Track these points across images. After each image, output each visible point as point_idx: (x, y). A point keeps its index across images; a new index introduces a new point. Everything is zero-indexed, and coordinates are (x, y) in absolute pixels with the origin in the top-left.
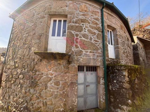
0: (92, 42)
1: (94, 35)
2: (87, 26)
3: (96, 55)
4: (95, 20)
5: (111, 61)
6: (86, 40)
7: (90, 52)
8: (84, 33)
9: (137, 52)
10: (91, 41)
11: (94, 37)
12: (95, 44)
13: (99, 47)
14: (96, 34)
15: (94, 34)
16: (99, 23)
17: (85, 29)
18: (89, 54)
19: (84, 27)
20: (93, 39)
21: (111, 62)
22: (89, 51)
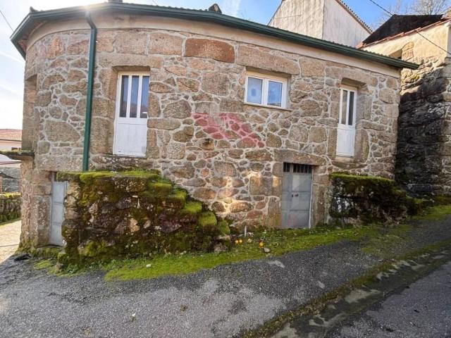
0: (67, 122)
1: (72, 106)
2: (59, 88)
3: (74, 149)
4: (76, 69)
5: (108, 161)
6: (56, 120)
7: (62, 145)
8: (54, 105)
9: (434, 113)
10: (65, 120)
11: (72, 110)
12: (72, 126)
13: (79, 132)
14: (77, 104)
15: (73, 102)
16: (85, 71)
17: (55, 97)
18: (59, 150)
19: (54, 93)
20: (70, 115)
21: (108, 164)
22: (59, 142)
